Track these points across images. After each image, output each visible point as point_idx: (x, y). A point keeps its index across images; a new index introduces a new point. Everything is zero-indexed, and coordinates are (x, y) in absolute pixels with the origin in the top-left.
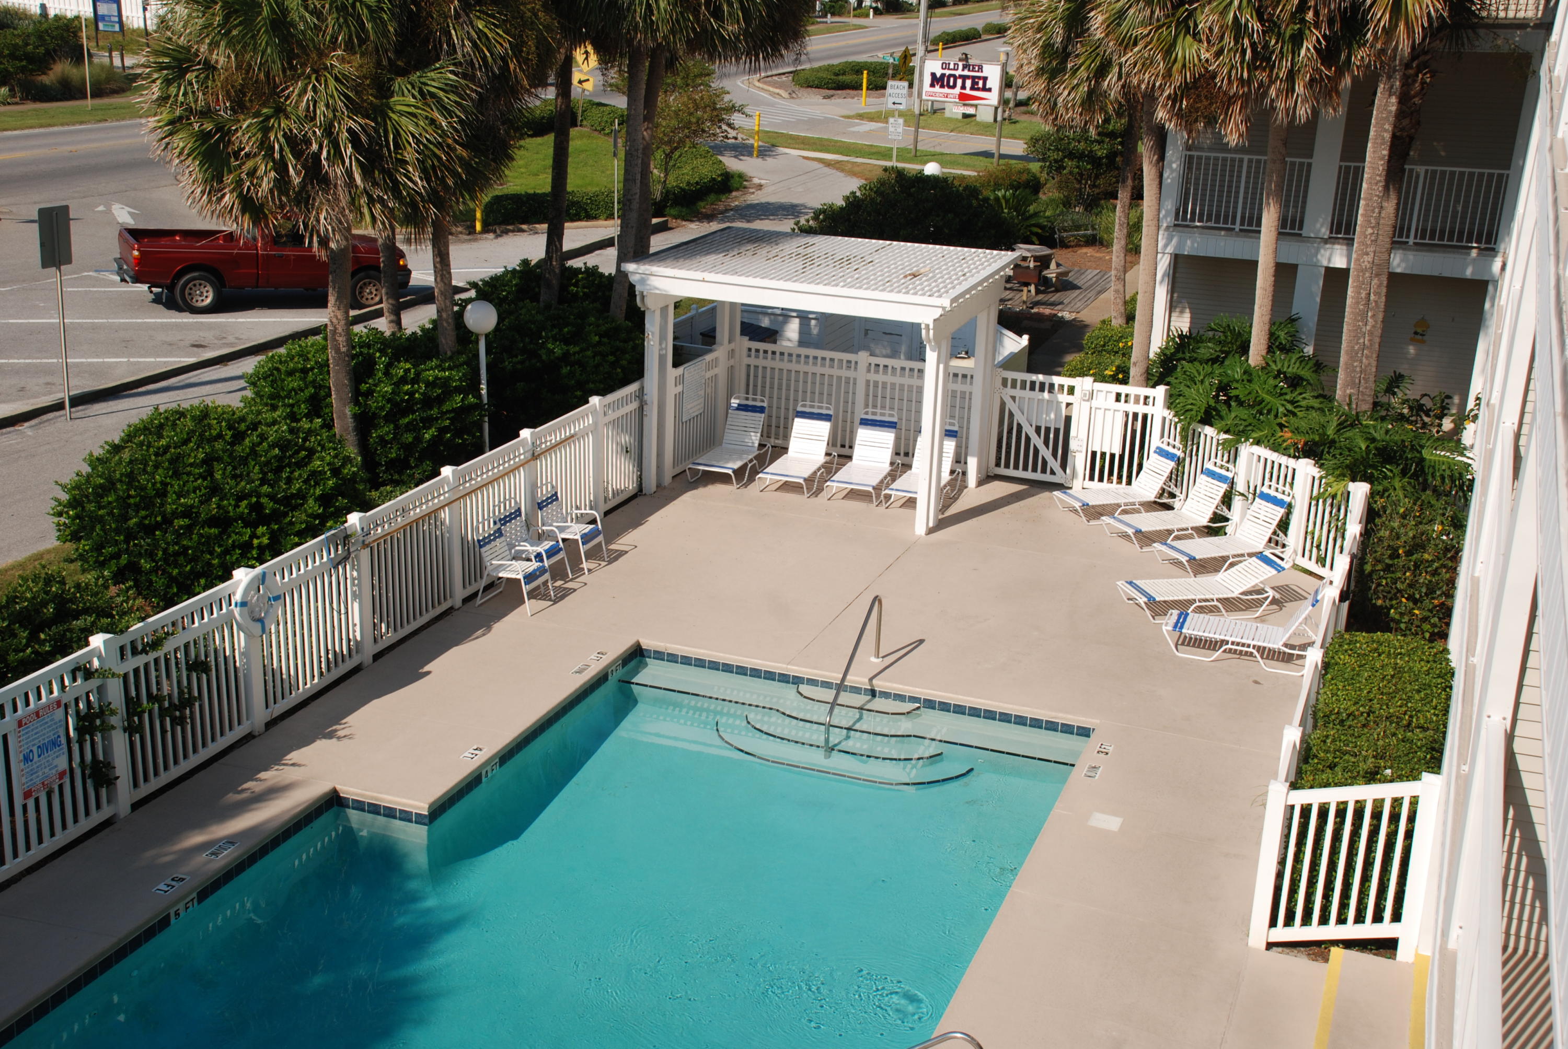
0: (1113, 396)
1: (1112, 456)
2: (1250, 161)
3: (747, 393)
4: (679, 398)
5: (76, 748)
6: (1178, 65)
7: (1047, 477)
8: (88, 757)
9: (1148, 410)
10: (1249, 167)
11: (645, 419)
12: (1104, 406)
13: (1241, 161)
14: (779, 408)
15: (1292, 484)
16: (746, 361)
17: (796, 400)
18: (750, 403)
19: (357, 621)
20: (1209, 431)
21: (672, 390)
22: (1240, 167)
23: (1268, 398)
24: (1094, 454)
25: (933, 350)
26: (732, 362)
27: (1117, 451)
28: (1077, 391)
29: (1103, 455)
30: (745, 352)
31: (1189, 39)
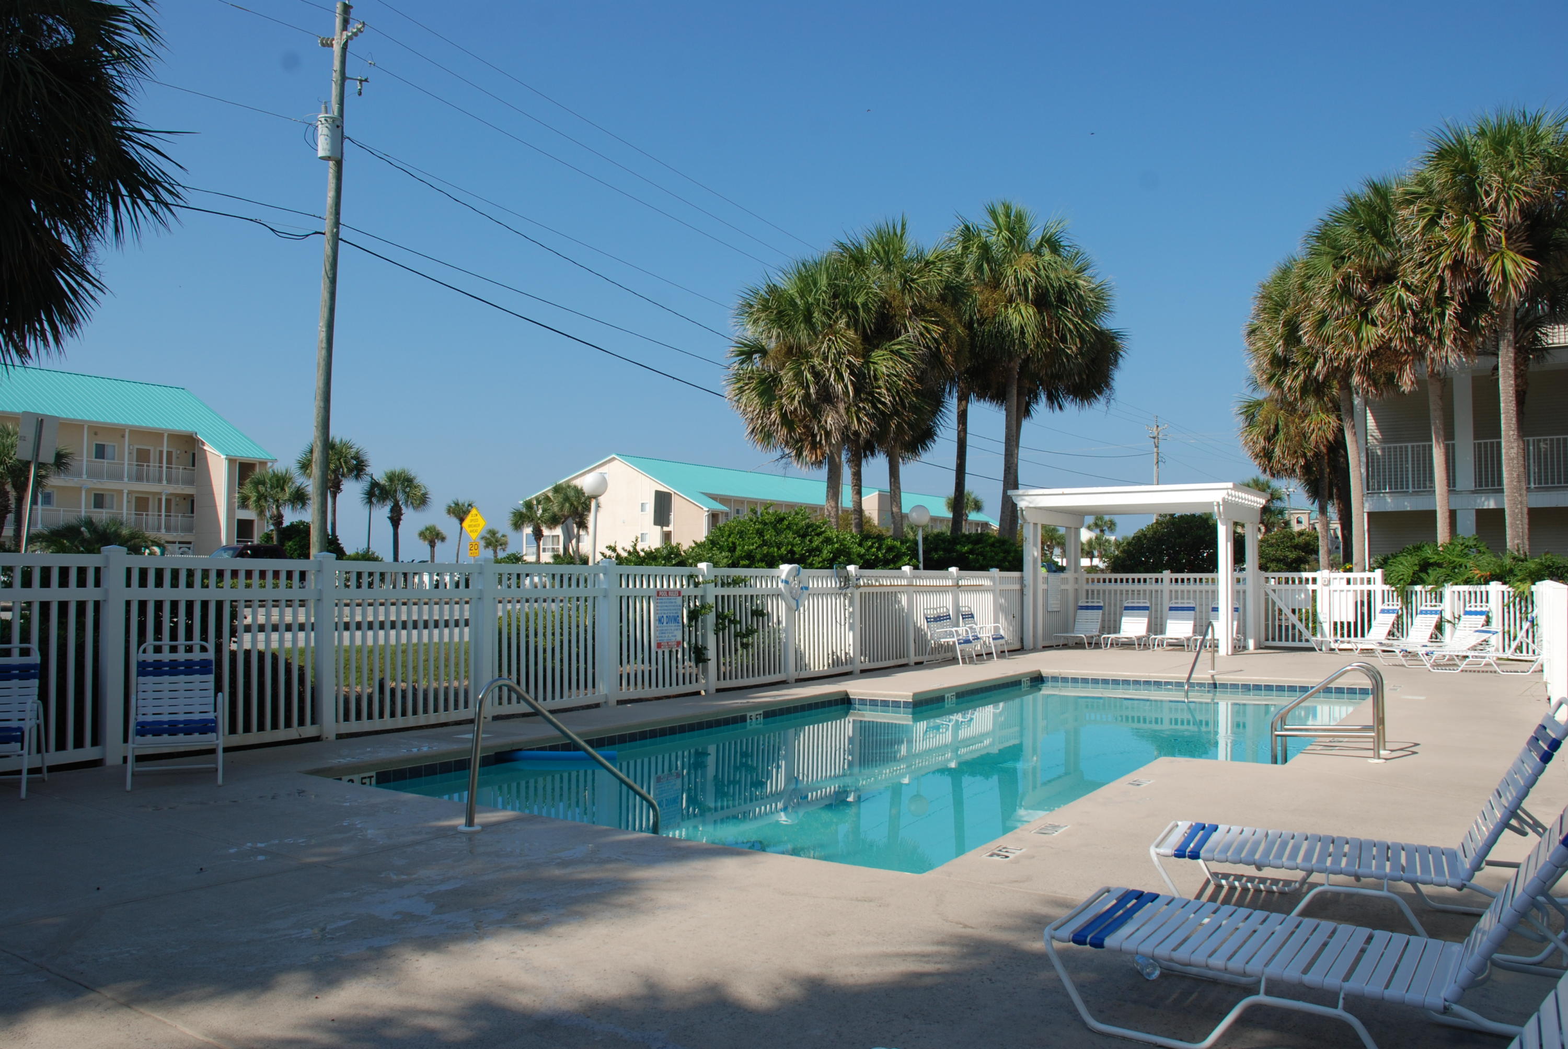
0: (1345, 581)
1: (1349, 623)
2: (1413, 447)
3: (1087, 598)
4: (1046, 592)
5: (686, 630)
6: (1365, 340)
7: (1304, 644)
8: (693, 641)
9: (1371, 587)
10: (1413, 451)
11: (1025, 597)
12: (1339, 588)
13: (1406, 447)
14: (1109, 621)
15: (1487, 601)
16: (1086, 587)
17: (1121, 601)
18: (1090, 604)
19: (851, 642)
20: (1418, 588)
21: (1041, 586)
22: (1407, 451)
23: (1457, 560)
24: (1335, 624)
25: (1222, 524)
26: (1076, 587)
27: (1352, 620)
28: (1319, 581)
29: (1342, 623)
30: (1085, 581)
31: (1369, 326)
